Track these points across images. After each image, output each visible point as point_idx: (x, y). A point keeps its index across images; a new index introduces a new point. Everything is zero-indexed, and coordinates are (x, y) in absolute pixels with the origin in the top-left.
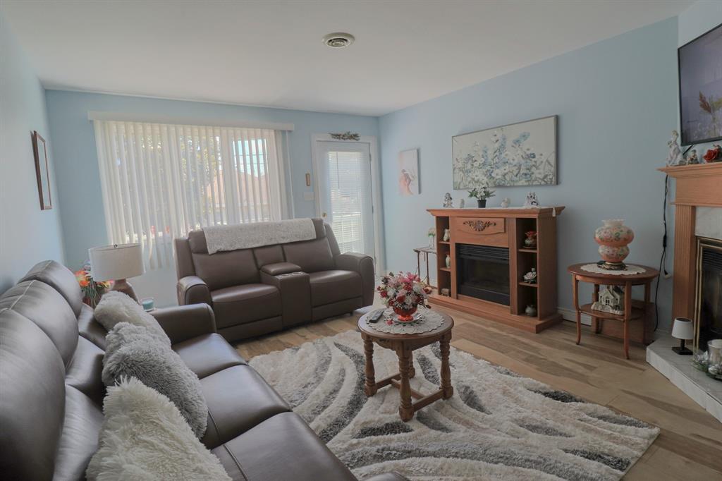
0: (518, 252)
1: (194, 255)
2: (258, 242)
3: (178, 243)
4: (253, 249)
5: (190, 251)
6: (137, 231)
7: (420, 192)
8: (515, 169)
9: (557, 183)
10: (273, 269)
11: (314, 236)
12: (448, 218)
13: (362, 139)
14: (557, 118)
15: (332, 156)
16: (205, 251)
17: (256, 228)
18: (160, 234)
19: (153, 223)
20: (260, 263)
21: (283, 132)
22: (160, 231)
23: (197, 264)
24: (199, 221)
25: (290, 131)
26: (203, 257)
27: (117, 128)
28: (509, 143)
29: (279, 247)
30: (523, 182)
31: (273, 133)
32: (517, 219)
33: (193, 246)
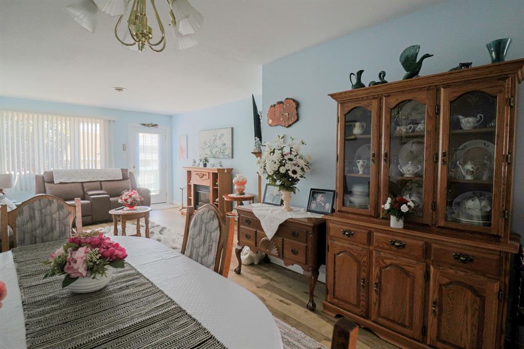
0: (213, 188)
1: (46, 184)
2: (85, 179)
3: (37, 177)
4: (82, 183)
5: (44, 181)
6: (13, 170)
7: (187, 158)
8: (219, 150)
9: (232, 158)
10: (90, 193)
11: (122, 178)
12: (191, 171)
13: (159, 127)
14: (232, 129)
15: (141, 135)
16: (53, 182)
17: (85, 171)
18: (28, 172)
19: (24, 166)
20: (85, 190)
21: (110, 121)
22: (28, 170)
23: (47, 188)
24: (53, 166)
25: (115, 121)
26: (51, 185)
27: (7, 114)
28: (218, 138)
29: (99, 182)
30: (222, 156)
31: (102, 121)
32: (213, 173)
33: (46, 179)
